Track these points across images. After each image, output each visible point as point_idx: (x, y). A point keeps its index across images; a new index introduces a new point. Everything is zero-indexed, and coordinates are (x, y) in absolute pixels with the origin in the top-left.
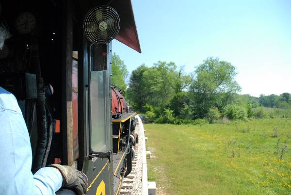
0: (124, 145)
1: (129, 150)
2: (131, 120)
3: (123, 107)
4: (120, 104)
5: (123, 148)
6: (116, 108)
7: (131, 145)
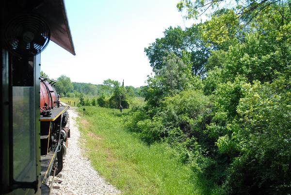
0: (54, 143)
1: (59, 147)
2: (62, 116)
3: (53, 100)
4: (50, 98)
5: (53, 146)
6: (45, 105)
7: (62, 142)
